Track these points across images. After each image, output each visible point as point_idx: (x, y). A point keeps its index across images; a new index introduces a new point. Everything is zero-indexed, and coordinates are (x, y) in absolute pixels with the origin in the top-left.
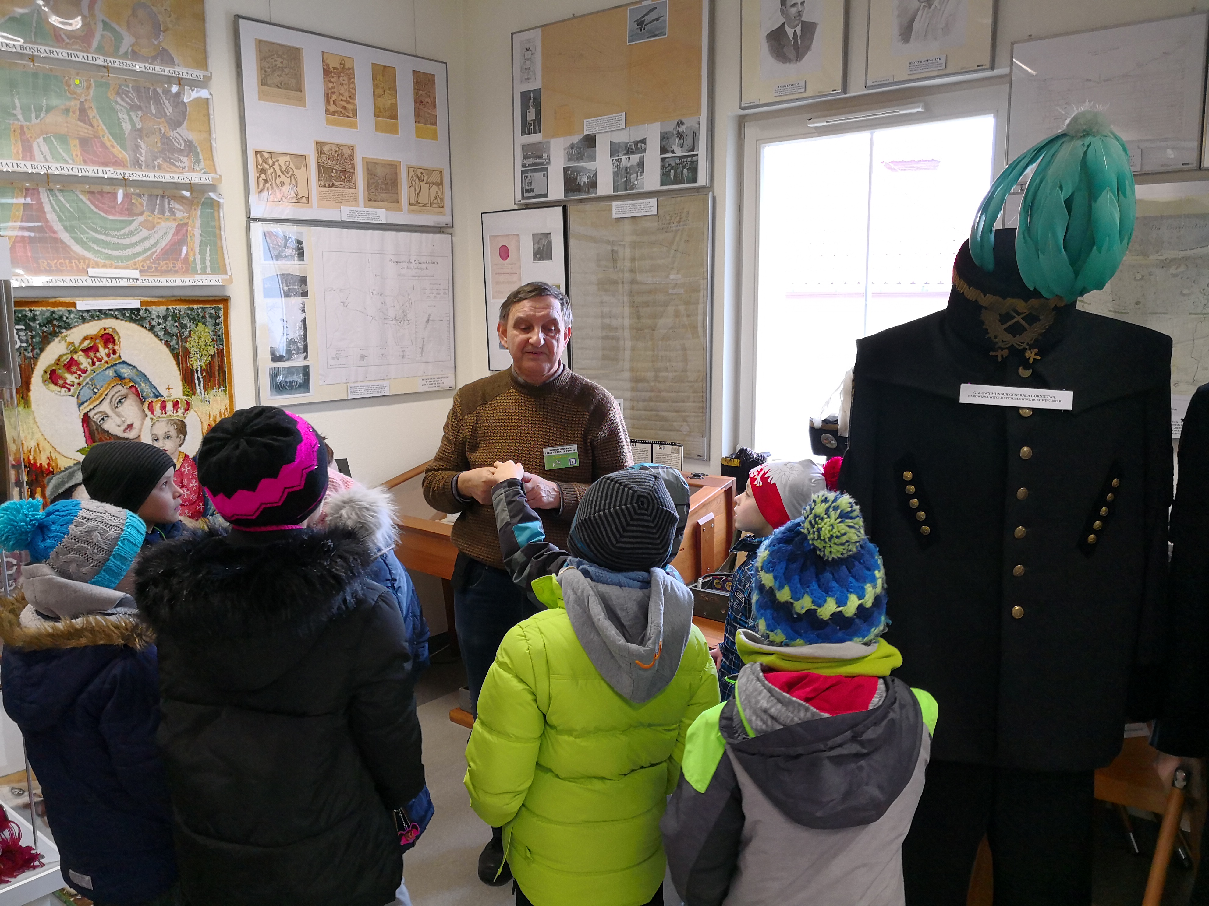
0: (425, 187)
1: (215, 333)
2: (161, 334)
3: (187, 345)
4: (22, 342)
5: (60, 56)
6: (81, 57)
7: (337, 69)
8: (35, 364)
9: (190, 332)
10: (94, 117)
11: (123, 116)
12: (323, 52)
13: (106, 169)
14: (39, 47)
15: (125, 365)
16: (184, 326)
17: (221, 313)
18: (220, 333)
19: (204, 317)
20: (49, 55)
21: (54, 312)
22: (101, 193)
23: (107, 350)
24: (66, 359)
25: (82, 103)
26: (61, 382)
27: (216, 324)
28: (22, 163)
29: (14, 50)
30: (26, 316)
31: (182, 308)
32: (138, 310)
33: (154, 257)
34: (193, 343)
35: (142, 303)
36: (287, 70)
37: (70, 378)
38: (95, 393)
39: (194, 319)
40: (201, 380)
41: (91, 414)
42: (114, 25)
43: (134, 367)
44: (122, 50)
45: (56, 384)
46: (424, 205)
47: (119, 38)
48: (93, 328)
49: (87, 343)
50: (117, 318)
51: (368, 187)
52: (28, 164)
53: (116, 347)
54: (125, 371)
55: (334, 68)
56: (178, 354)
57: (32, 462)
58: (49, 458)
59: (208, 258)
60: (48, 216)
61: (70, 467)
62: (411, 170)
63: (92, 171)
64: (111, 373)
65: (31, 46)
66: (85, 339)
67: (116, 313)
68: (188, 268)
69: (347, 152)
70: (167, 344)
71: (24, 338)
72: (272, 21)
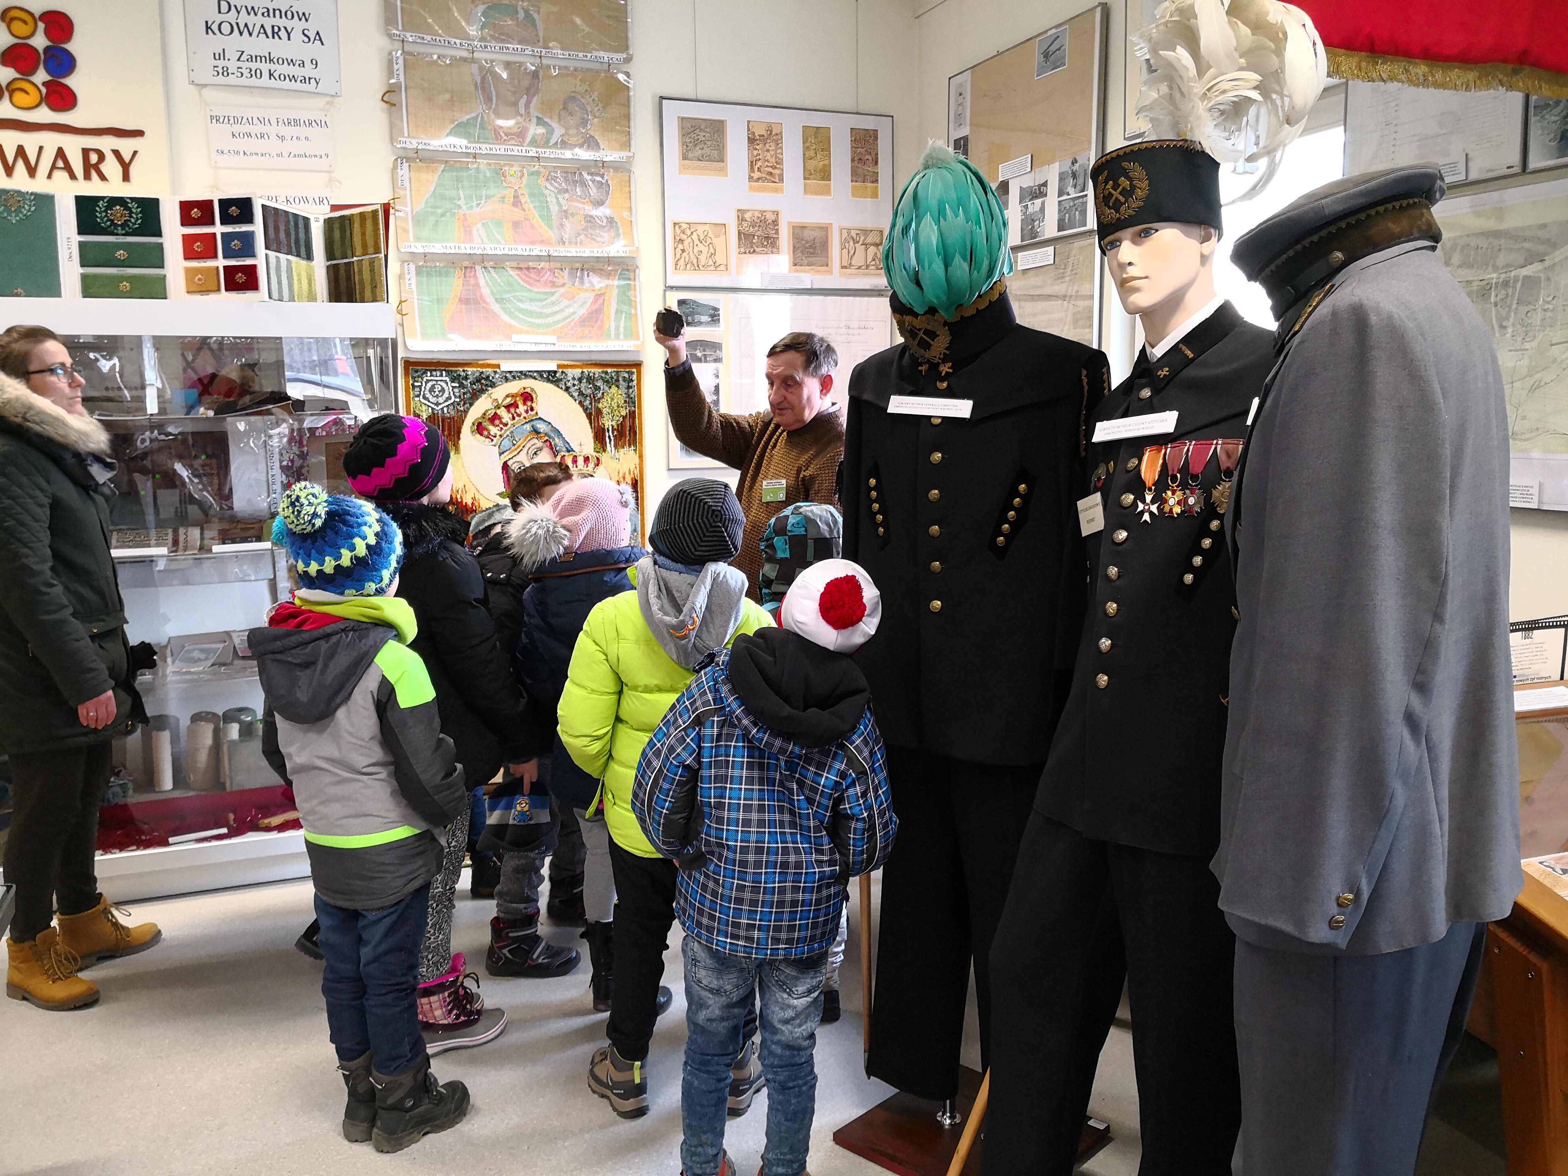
0: (860, 249)
1: (628, 396)
2: (576, 394)
3: (600, 406)
4: (455, 397)
5: (498, 152)
6: (516, 151)
7: (763, 136)
8: (465, 417)
9: (603, 394)
10: (526, 203)
11: (551, 199)
12: (749, 122)
13: (533, 247)
14: (481, 145)
15: (541, 422)
16: (597, 388)
17: (635, 377)
18: (632, 396)
19: (617, 380)
20: (489, 152)
21: (482, 373)
22: (528, 269)
23: (525, 407)
24: (491, 413)
25: (516, 190)
26: (486, 433)
27: (629, 387)
28: (462, 246)
29: (460, 151)
30: (460, 375)
31: (597, 371)
32: (555, 372)
33: (572, 324)
34: (605, 404)
35: (559, 366)
36: (709, 143)
37: (493, 430)
38: (514, 445)
39: (607, 382)
40: (612, 438)
41: (510, 463)
42: (546, 120)
43: (550, 423)
44: (552, 142)
45: (481, 435)
46: (859, 268)
47: (551, 131)
48: (515, 387)
49: (509, 399)
50: (535, 378)
51: (794, 252)
52: (468, 246)
53: (534, 405)
54: (542, 427)
55: (760, 136)
56: (591, 414)
57: (459, 500)
58: (474, 499)
59: (622, 325)
60: (482, 290)
61: (490, 508)
62: (845, 231)
63: (520, 250)
64: (528, 427)
65: (474, 145)
66: (507, 396)
67: (535, 374)
68: (604, 335)
69: (770, 217)
70: (581, 403)
71: (458, 394)
72: (699, 98)
